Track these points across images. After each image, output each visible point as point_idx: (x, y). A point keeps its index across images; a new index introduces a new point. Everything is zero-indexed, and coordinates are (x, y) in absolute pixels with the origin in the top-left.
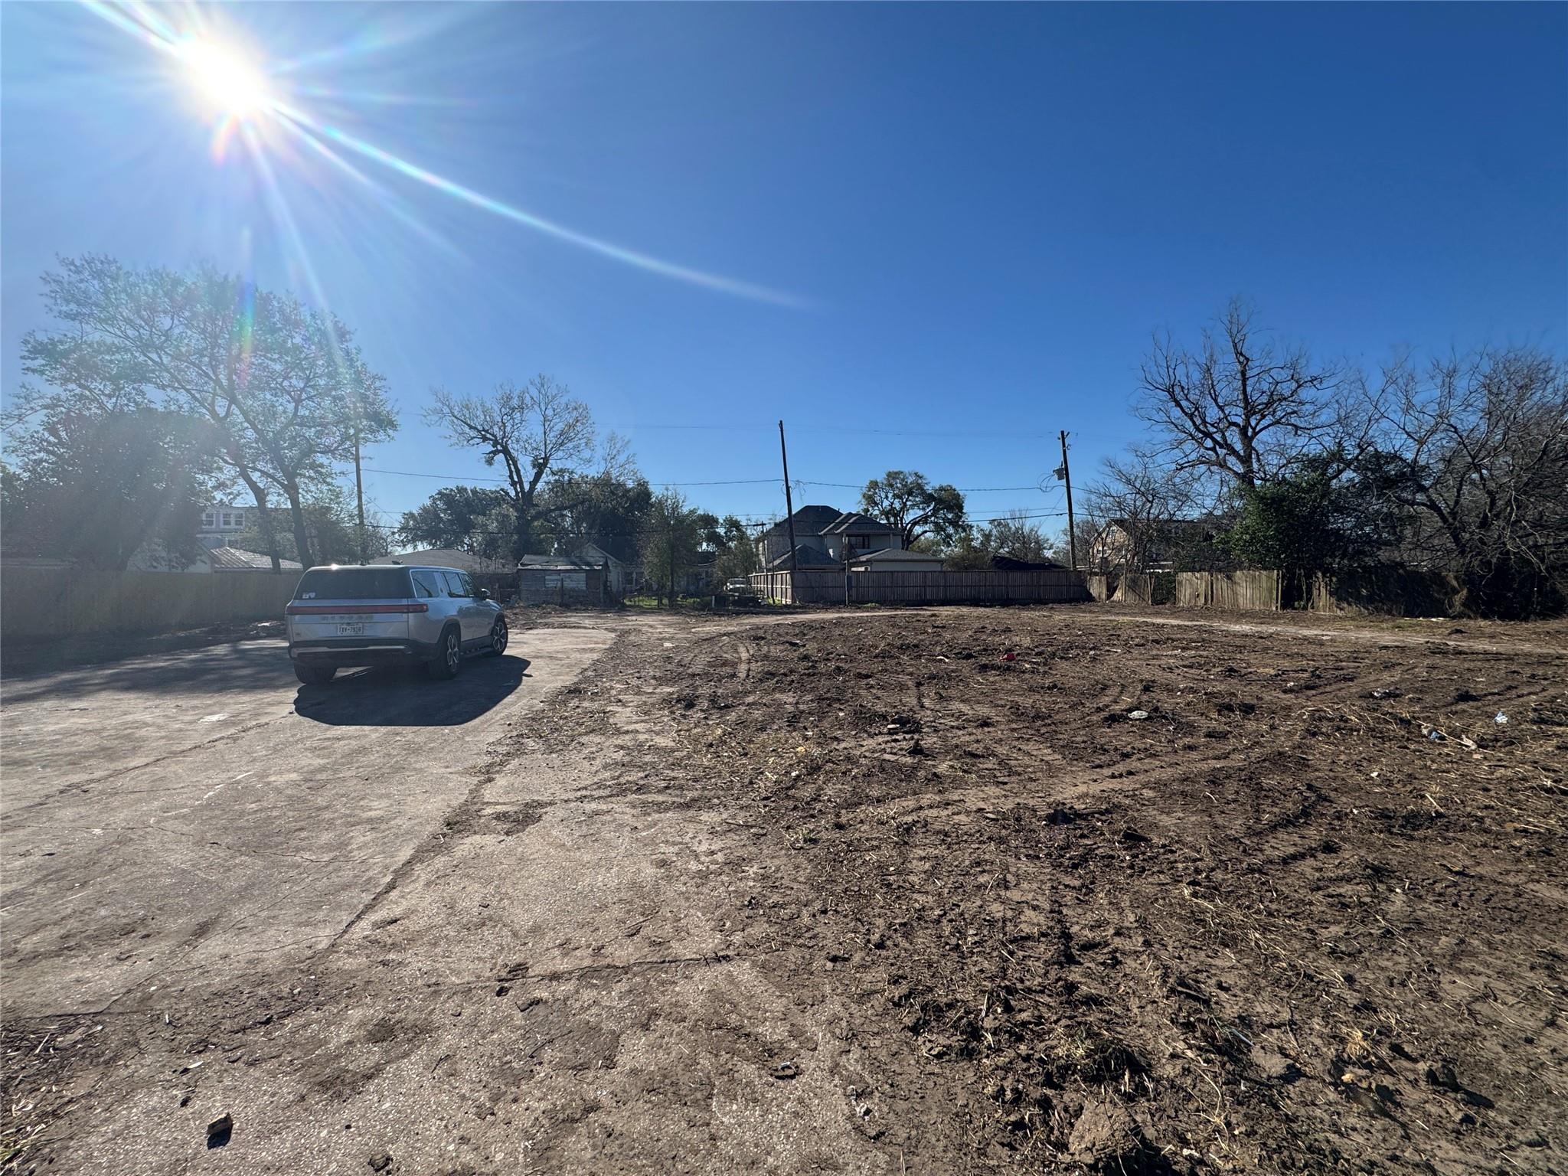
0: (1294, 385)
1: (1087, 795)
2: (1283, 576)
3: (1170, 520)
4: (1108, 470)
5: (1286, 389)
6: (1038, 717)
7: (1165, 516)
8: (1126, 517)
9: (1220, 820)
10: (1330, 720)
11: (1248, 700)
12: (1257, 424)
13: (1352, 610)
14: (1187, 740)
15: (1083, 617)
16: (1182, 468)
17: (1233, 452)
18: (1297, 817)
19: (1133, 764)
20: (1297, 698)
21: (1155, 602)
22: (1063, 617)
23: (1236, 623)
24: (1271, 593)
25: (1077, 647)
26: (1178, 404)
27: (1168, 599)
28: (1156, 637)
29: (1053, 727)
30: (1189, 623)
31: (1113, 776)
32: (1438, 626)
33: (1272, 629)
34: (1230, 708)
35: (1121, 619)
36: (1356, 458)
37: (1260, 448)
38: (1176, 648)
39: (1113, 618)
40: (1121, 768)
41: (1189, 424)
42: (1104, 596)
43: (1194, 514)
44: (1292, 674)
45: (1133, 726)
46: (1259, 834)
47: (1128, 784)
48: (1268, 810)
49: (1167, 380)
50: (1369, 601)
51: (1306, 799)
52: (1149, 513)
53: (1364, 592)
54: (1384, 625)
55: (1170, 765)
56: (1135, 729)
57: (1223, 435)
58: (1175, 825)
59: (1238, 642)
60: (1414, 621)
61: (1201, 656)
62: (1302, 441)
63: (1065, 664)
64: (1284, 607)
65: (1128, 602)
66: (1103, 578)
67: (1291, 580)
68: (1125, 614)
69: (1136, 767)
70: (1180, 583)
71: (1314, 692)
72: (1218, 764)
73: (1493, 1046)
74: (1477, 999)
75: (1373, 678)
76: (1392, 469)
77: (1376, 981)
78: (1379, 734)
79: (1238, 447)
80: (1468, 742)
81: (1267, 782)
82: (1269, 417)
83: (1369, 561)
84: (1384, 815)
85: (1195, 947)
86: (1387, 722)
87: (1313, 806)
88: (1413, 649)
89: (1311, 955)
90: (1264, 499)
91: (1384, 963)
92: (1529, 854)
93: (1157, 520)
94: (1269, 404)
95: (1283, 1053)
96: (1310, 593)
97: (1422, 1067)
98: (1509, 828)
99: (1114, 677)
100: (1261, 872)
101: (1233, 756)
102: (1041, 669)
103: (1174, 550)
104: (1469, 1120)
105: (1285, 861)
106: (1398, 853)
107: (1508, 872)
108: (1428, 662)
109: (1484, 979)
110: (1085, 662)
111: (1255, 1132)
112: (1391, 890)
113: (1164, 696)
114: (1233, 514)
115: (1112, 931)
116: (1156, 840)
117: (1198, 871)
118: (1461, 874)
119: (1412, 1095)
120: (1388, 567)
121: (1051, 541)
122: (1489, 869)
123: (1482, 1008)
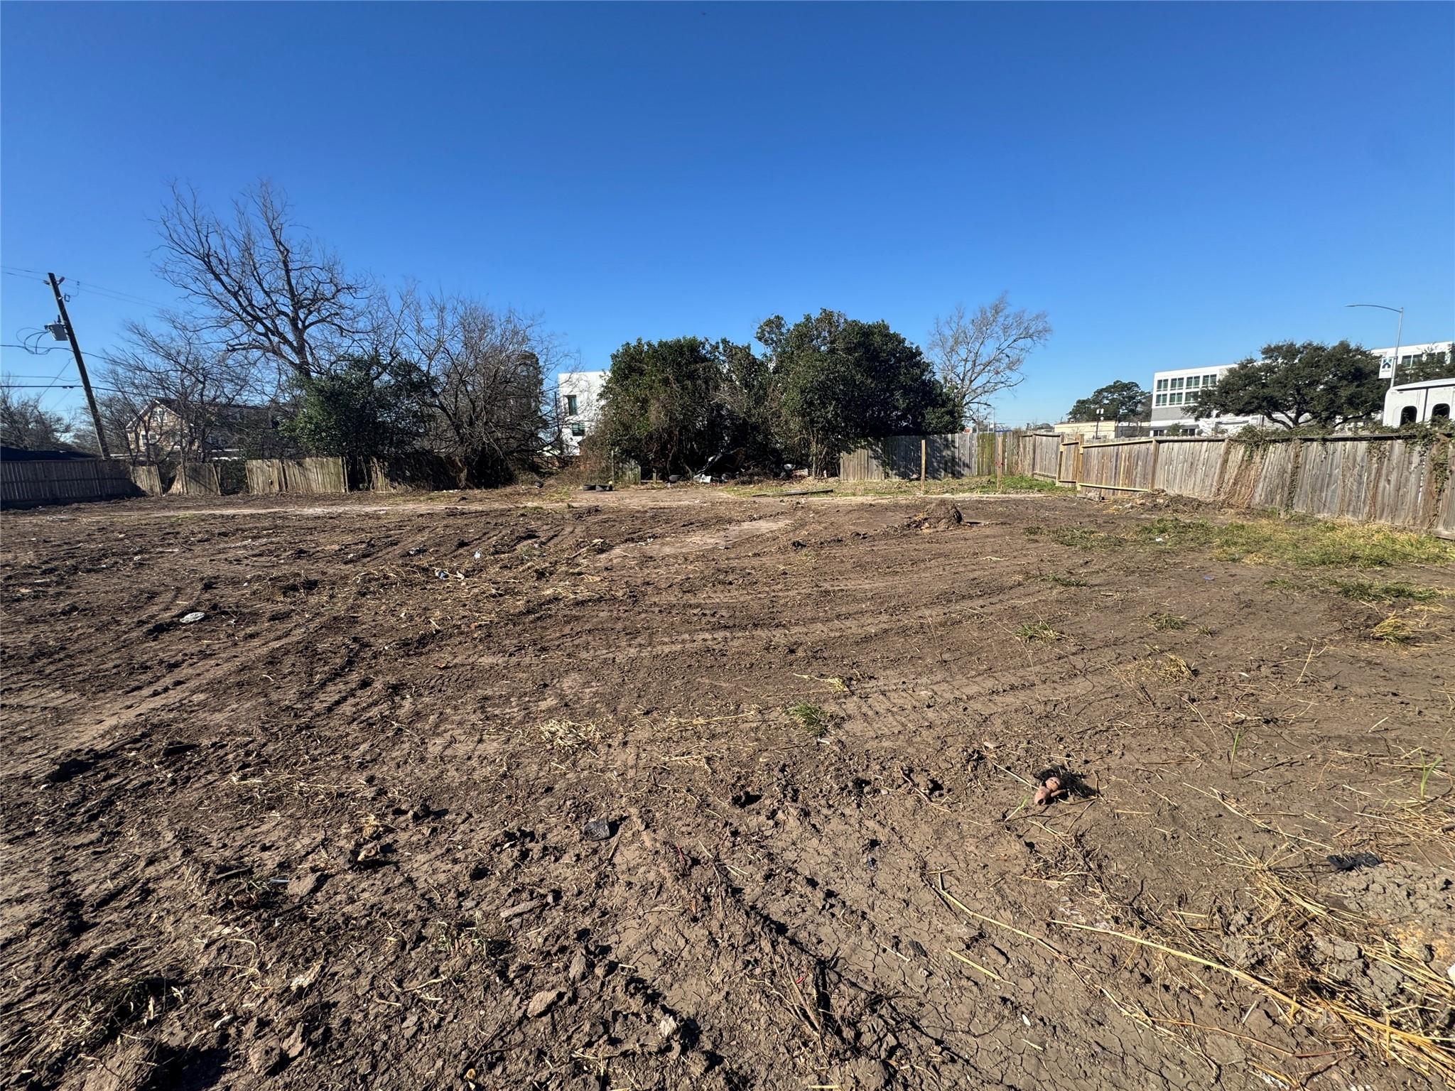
0: (334, 289)
1: (116, 728)
2: (347, 462)
3: (228, 405)
4: (135, 337)
5: (328, 290)
6: (40, 654)
7: (223, 400)
8: (173, 397)
9: (274, 696)
10: (377, 580)
11: (314, 577)
12: (306, 318)
13: (401, 488)
14: (249, 630)
15: (127, 516)
16: (234, 350)
17: (286, 341)
18: (343, 669)
19: (185, 671)
20: (355, 566)
21: (225, 492)
22: (95, 519)
23: (310, 506)
24: (339, 477)
25: (113, 554)
26: (218, 278)
27: (241, 488)
28: (223, 530)
29: (68, 662)
30: (264, 511)
31: (156, 694)
32: (454, 495)
33: (341, 509)
34: (294, 588)
35: (182, 513)
36: (390, 364)
37: (311, 342)
38: (246, 538)
39: (172, 513)
40: (168, 681)
41: (233, 303)
42: (157, 489)
43: (256, 400)
44: (353, 546)
45: (185, 631)
46: (310, 695)
47: (174, 696)
48: (320, 670)
49: (199, 247)
50: (411, 480)
51: (352, 650)
52: (201, 395)
53: (408, 473)
54: (422, 498)
55: (228, 660)
56: (187, 634)
57: (273, 321)
58: (227, 719)
59: (311, 524)
60: (441, 493)
61: (272, 543)
62: (347, 342)
63: (93, 578)
64: (351, 489)
65: (192, 493)
66: (152, 469)
67: (354, 466)
68: (188, 508)
69: (186, 675)
70: (250, 471)
71: (369, 559)
72: (277, 644)
73: (452, 773)
74: (446, 748)
75: (410, 540)
76: (415, 377)
77: (388, 770)
78: (409, 584)
79: (291, 337)
80: (460, 575)
81: (320, 647)
82: (315, 313)
83: (408, 449)
84: (405, 644)
85: (241, 827)
86: (414, 573)
87: (356, 655)
88: (437, 514)
89: (344, 777)
90: (320, 391)
91: (394, 755)
92: (480, 640)
93: (213, 402)
94: (314, 301)
95: (314, 870)
96: (370, 476)
97: (411, 813)
98: (473, 626)
99: (168, 580)
100: (308, 727)
101: (294, 632)
102: (51, 591)
103: (237, 437)
104: (434, 830)
105: (330, 709)
106: (411, 669)
107: (469, 656)
108: (445, 522)
109: (450, 732)
110: (126, 571)
111: (284, 954)
112: (403, 698)
113: (229, 590)
114: (296, 404)
115: (143, 864)
116: (206, 742)
117: (248, 754)
118: (446, 668)
119: (403, 837)
120: (422, 454)
121: (66, 421)
122: (460, 658)
123: (449, 752)
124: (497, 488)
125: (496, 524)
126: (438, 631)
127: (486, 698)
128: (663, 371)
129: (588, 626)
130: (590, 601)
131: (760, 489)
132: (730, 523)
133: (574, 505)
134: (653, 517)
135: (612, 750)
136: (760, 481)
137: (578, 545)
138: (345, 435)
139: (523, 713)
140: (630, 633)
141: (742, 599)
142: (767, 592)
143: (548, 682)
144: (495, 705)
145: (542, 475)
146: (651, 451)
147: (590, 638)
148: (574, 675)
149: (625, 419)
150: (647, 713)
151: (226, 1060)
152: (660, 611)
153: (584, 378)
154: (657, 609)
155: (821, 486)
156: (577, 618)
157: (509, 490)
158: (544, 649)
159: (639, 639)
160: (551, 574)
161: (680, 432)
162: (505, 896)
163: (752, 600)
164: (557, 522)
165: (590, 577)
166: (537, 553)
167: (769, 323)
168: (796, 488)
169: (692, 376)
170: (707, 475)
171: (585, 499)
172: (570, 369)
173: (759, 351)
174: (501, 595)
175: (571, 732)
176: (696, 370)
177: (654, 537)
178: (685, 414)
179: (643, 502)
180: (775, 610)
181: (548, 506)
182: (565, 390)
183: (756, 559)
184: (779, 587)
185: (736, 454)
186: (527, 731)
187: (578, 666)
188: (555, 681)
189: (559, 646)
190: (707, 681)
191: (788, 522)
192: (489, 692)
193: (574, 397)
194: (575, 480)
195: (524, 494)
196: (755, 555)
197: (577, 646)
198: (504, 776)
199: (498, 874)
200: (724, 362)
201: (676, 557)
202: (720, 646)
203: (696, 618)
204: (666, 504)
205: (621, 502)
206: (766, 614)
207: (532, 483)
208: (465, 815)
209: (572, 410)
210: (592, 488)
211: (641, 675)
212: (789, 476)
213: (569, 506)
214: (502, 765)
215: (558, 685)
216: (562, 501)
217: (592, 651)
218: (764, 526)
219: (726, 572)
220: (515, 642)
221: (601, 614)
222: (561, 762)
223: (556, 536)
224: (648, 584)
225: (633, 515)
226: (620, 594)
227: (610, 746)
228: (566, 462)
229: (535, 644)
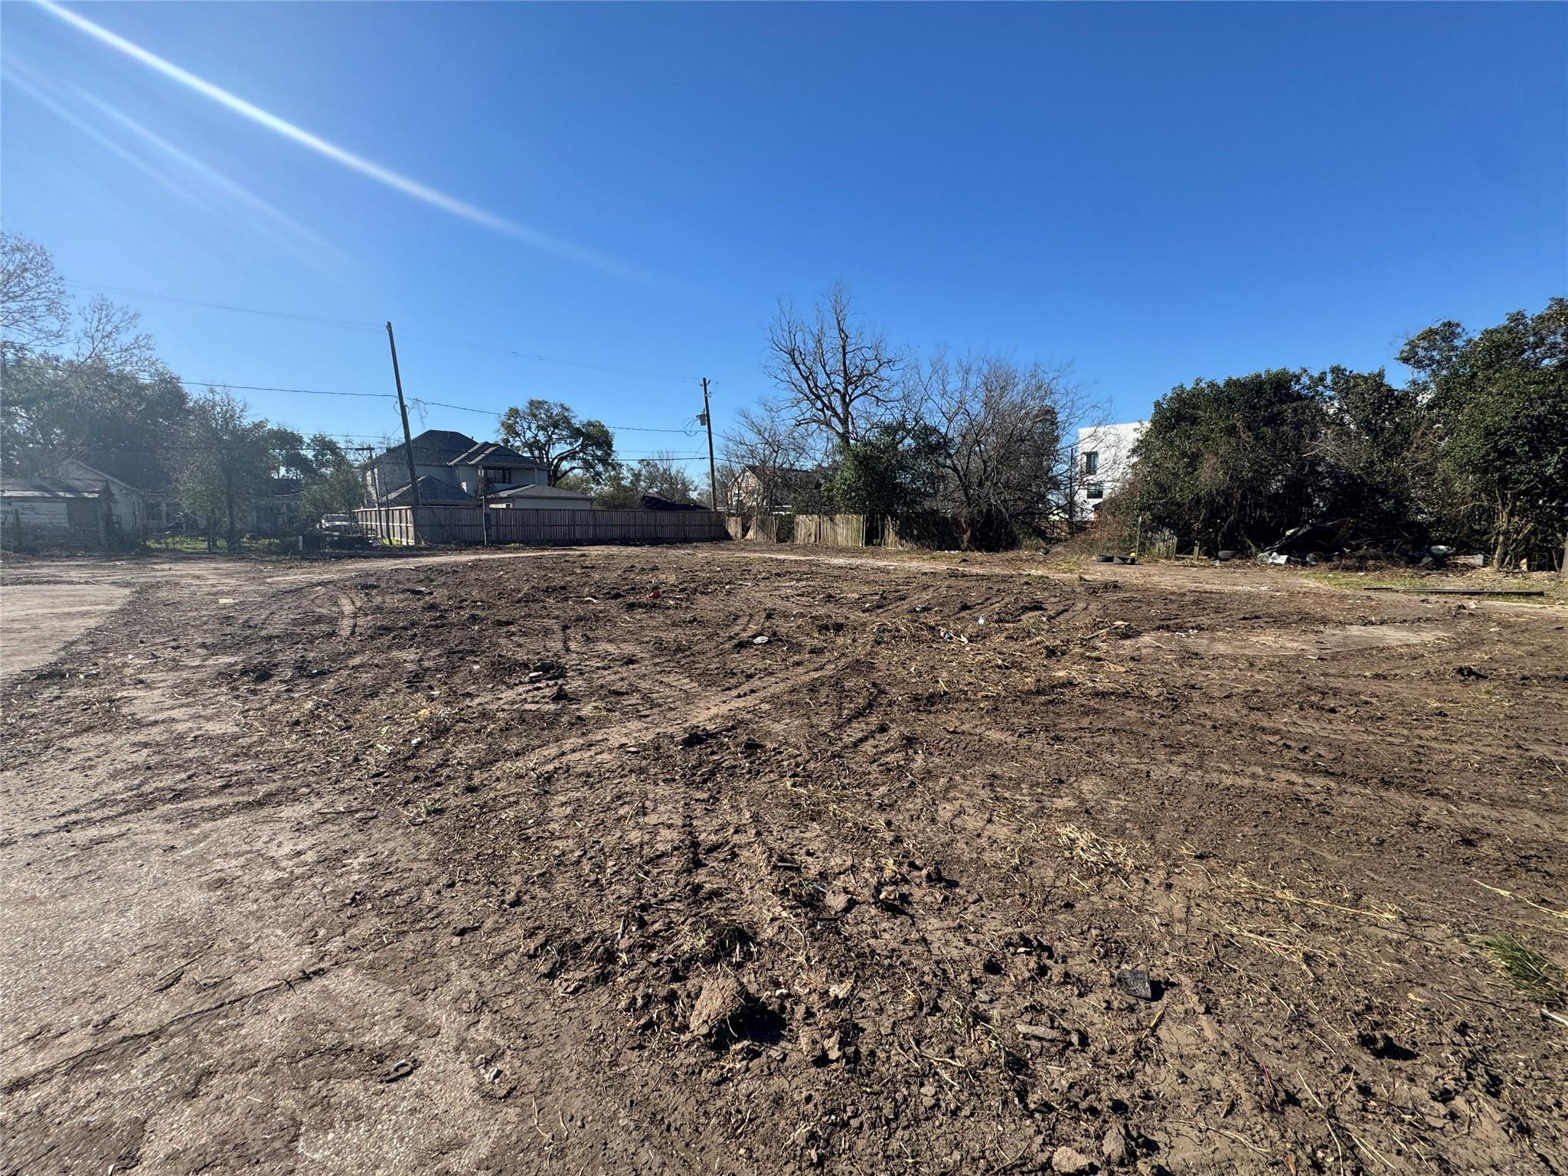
0: (877, 364)
1: (717, 716)
2: (867, 519)
3: (790, 470)
4: (743, 419)
5: (871, 366)
6: (679, 650)
7: (787, 465)
8: (757, 464)
9: (815, 721)
10: (890, 631)
11: (839, 620)
12: (853, 393)
13: (908, 546)
14: (796, 658)
15: (722, 555)
16: (800, 425)
17: (836, 414)
18: (865, 709)
19: (755, 683)
20: (870, 616)
21: (779, 541)
22: (705, 555)
23: (836, 557)
24: (859, 532)
25: (715, 582)
26: (797, 367)
27: (790, 537)
28: (778, 571)
29: (692, 658)
30: (803, 558)
31: (739, 696)
32: (955, 556)
33: (859, 562)
34: (826, 628)
35: (752, 555)
36: (913, 428)
37: (854, 413)
38: (792, 580)
39: (746, 555)
40: (745, 688)
41: (805, 386)
42: (739, 535)
43: (808, 465)
44: (869, 597)
45: (756, 650)
46: (840, 726)
47: (750, 701)
48: (847, 706)
49: (789, 344)
50: (917, 539)
51: (871, 693)
52: (775, 462)
53: (915, 532)
54: (925, 557)
55: (783, 680)
56: (758, 652)
57: (829, 399)
58: (784, 730)
59: (837, 573)
60: (943, 553)
61: (809, 586)
62: (881, 410)
63: (704, 599)
64: (867, 544)
65: (759, 540)
66: (739, 519)
67: (872, 523)
68: (755, 551)
69: (757, 686)
70: (797, 524)
71: (881, 610)
72: (816, 675)
73: (961, 845)
74: (955, 816)
75: (916, 597)
76: (933, 439)
77: (904, 820)
78: (917, 639)
79: (839, 410)
80: (964, 639)
81: (848, 685)
82: (860, 388)
83: (919, 509)
84: (916, 698)
85: (792, 827)
86: (922, 629)
87: (875, 699)
88: (940, 574)
89: (867, 812)
90: (856, 456)
91: (909, 806)
92: (987, 712)
93: (781, 468)
94: (860, 377)
95: (846, 891)
96: (883, 533)
97: (924, 872)
98: (979, 696)
99: (745, 607)
100: (840, 756)
101: (827, 667)
102: (684, 604)
103: (793, 495)
104: (946, 899)
105: (855, 745)
106: (921, 725)
107: (977, 726)
108: (947, 583)
109: (960, 801)
110: (721, 596)
111: (824, 958)
112: (916, 753)
113: (781, 622)
114: (835, 467)
115: (732, 831)
116: (769, 746)
117: (797, 765)
118: (953, 732)
119: (917, 894)
120: (929, 513)
121: (696, 484)
122: (967, 726)
123: (957, 821)
124: (998, 551)
125: (998, 590)
126: (946, 693)
127: (994, 776)
128: (1228, 417)
129: (1111, 724)
130: (1112, 693)
131: (1379, 580)
132: (1325, 624)
133: (1087, 577)
134: (1196, 603)
135: (1150, 888)
136: (1380, 568)
137: (1096, 626)
138: (869, 494)
139: (1036, 805)
140: (1170, 746)
141: (1355, 738)
142: (1407, 737)
143: (1064, 778)
144: (1004, 787)
145: (1049, 541)
146: (1197, 519)
147: (1115, 739)
148: (1095, 779)
149: (1163, 478)
150: (1201, 857)
151: (784, 1029)
152: (1214, 727)
153: (1112, 431)
154: (1209, 724)
155: (1513, 583)
156: (1097, 712)
157: (1011, 554)
158: (1057, 739)
159: (1183, 757)
160: (1063, 654)
161: (1244, 496)
162: (1020, 1007)
163: (1375, 742)
164: (1067, 596)
165: (1112, 666)
166: (1046, 627)
167: (1429, 335)
168: (1454, 582)
169: (1273, 420)
170: (1280, 553)
171: (1100, 572)
172: (1096, 422)
173: (1399, 378)
174: (1007, 668)
175: (1095, 846)
176: (1280, 413)
177: (1199, 628)
178: (1256, 471)
179: (1178, 582)
180: (1425, 768)
181: (1055, 576)
182: (1088, 447)
183: (1377, 682)
184: (1431, 733)
185: (1338, 527)
186: (1041, 826)
187: (1101, 769)
188: (1072, 779)
189: (1076, 739)
190: (1297, 842)
191: (1441, 634)
192: (998, 770)
193: (1096, 454)
194: (1090, 547)
195: (1027, 561)
196: (1377, 676)
197: (1099, 745)
198: (1016, 869)
199: (1013, 978)
200: (1331, 398)
201: (1235, 659)
202: (1320, 798)
203: (1273, 749)
204: (1214, 588)
205: (1148, 579)
206: (1406, 770)
207: (1037, 549)
208: (975, 896)
209: (1091, 469)
210: (1109, 560)
211: (1188, 803)
212: (1441, 564)
213: (1081, 579)
214: (1013, 856)
215: (1075, 785)
216: (1071, 571)
217: (1118, 756)
218: (1392, 636)
219: (1324, 693)
220: (1025, 722)
221: (1128, 713)
222: (1083, 878)
223: (1066, 610)
224: (1193, 687)
225: (1165, 597)
226: (1153, 693)
227: (1147, 882)
228: (1078, 528)
229: (1047, 731)
